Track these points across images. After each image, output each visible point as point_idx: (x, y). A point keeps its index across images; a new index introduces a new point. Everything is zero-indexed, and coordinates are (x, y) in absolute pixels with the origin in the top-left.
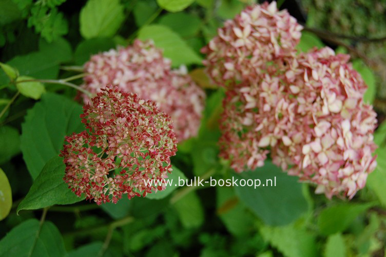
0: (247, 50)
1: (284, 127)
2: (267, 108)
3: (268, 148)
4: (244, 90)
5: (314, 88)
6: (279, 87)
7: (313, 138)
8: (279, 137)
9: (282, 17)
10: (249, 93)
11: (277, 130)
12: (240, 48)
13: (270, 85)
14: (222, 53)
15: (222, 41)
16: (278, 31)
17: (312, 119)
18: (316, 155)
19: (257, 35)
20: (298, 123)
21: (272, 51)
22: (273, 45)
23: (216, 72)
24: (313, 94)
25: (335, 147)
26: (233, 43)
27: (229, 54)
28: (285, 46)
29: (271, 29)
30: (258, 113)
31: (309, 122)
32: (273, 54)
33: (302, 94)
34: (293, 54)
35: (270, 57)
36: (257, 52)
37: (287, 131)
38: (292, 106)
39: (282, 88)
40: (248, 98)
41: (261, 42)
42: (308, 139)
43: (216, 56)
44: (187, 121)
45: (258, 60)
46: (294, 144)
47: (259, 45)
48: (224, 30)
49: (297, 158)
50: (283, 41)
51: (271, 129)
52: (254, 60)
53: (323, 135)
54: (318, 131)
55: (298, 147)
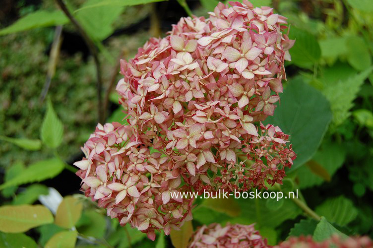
0: (140, 180)
1: (227, 110)
2: (209, 135)
3: (256, 124)
4: (192, 171)
5: (170, 85)
6: (178, 127)
7: (232, 71)
8: (240, 113)
9: (91, 151)
10: (195, 163)
11: (233, 117)
12: (139, 190)
13: (178, 139)
14: (151, 211)
15: (135, 216)
16: (108, 149)
17: (208, 80)
18: (251, 63)
19: (119, 173)
20: (218, 94)
21: (134, 150)
22: (127, 151)
23: (177, 214)
24: (178, 84)
25: (236, 44)
26: (136, 201)
27: (151, 201)
28: (125, 137)
29: (108, 158)
30: (218, 145)
31: (213, 81)
32: (139, 147)
33: (181, 98)
34: (134, 122)
35: (143, 150)
36: (141, 168)
37: (230, 105)
38: (198, 106)
39: (179, 124)
40: (202, 162)
41: (126, 167)
42: (235, 76)
43: (156, 219)
44: (240, 241)
45: (149, 164)
46: (245, 93)
47: (131, 167)
48: (120, 217)
49: (261, 84)
50: (120, 140)
51: (234, 125)
52: (151, 169)
53: (225, 61)
54: (222, 67)
55: (247, 86)
